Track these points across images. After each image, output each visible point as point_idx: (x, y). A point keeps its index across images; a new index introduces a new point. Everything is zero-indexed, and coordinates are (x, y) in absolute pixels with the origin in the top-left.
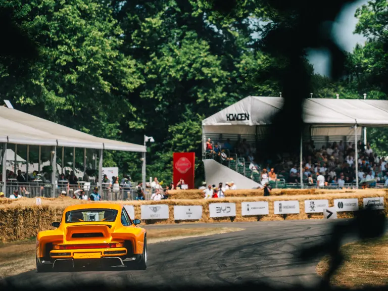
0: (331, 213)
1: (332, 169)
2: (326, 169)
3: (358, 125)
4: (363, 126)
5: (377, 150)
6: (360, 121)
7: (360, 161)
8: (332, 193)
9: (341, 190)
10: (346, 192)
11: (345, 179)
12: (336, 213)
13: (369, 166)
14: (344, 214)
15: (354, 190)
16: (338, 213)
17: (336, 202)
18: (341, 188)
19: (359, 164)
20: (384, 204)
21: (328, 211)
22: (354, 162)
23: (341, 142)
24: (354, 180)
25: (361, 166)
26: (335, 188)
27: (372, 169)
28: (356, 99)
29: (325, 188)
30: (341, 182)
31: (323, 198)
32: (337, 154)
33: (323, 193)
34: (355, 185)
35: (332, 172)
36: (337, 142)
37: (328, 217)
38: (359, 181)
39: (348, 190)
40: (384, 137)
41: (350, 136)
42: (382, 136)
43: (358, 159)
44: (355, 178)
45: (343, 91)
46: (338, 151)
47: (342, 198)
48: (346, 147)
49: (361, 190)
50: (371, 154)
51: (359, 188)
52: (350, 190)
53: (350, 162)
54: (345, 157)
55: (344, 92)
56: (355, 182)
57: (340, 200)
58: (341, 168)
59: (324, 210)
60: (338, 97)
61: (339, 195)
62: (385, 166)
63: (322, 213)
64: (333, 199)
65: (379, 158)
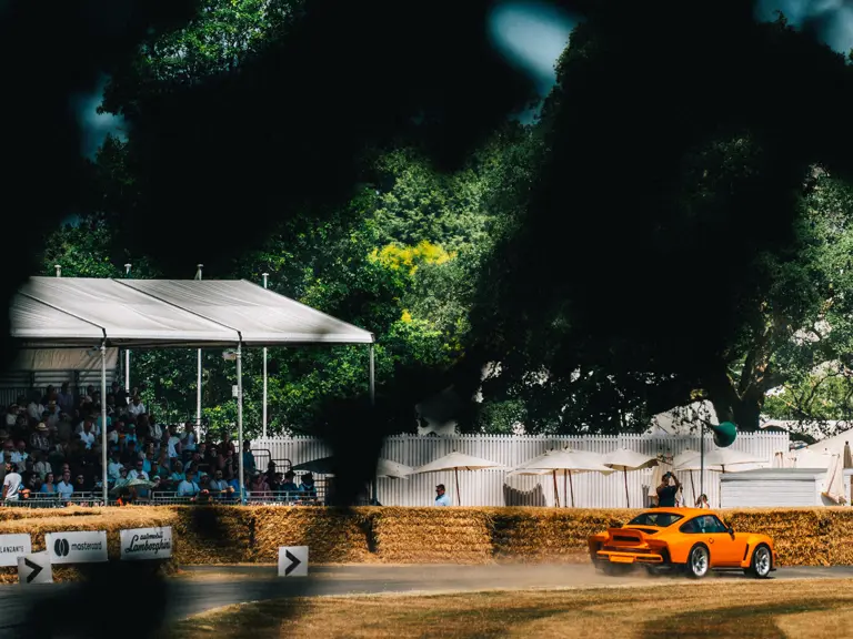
0: (38, 569)
1: (43, 456)
2: (26, 456)
3: (110, 343)
4: (121, 344)
5: (158, 407)
6: (113, 333)
7: (115, 435)
8: (40, 516)
9: (63, 510)
10: (77, 514)
11: (73, 481)
12: (50, 567)
13: (136, 448)
14: (71, 570)
15: (96, 509)
16: (55, 567)
17: (50, 540)
18: (65, 505)
19: (110, 444)
20: (171, 543)
21: (28, 563)
22: (99, 438)
23: (65, 385)
24: (99, 484)
25: (115, 449)
26: (49, 505)
27: (144, 455)
28: (106, 277)
29: (22, 505)
30: (65, 489)
31: (18, 531)
32: (55, 418)
33: (17, 517)
34: (101, 495)
35: (40, 464)
36: (55, 385)
37: (31, 578)
38: (111, 485)
39: (82, 509)
40: (176, 372)
41: (88, 371)
42: (171, 370)
43: (110, 429)
44: (101, 479)
45: (72, 255)
46: (58, 409)
47: (65, 529)
48: (78, 397)
49: (114, 509)
50: (141, 416)
51: (109, 504)
52: (89, 509)
53: (87, 438)
54: (74, 424)
55: (75, 258)
56: (101, 489)
57: (61, 536)
58: (65, 451)
59: (19, 560)
60: (59, 273)
61: (58, 521)
62: (176, 446)
63: (15, 568)
64: (44, 531)
65: (162, 426)
